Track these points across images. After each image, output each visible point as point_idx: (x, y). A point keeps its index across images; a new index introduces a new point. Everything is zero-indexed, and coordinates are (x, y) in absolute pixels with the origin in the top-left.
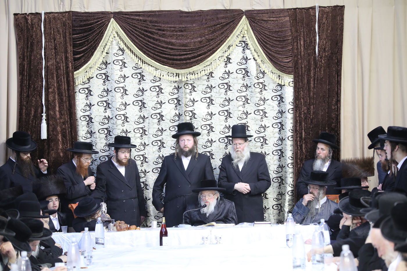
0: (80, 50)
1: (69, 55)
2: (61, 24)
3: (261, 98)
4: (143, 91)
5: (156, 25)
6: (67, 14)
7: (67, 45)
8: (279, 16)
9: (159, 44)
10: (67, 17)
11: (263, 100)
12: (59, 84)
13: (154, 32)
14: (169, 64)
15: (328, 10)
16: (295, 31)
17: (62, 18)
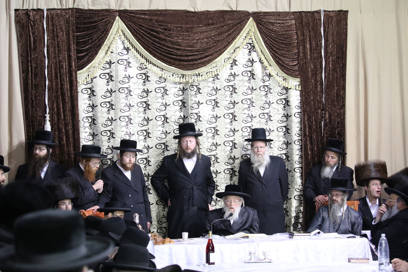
0: (83, 49)
1: (72, 53)
2: (64, 21)
3: (266, 101)
4: (147, 92)
5: (162, 25)
6: (70, 10)
7: (71, 43)
8: (285, 18)
9: (165, 44)
10: (70, 13)
11: (268, 104)
12: (62, 83)
13: (160, 31)
14: (175, 65)
15: (332, 14)
16: (301, 34)
17: (65, 15)
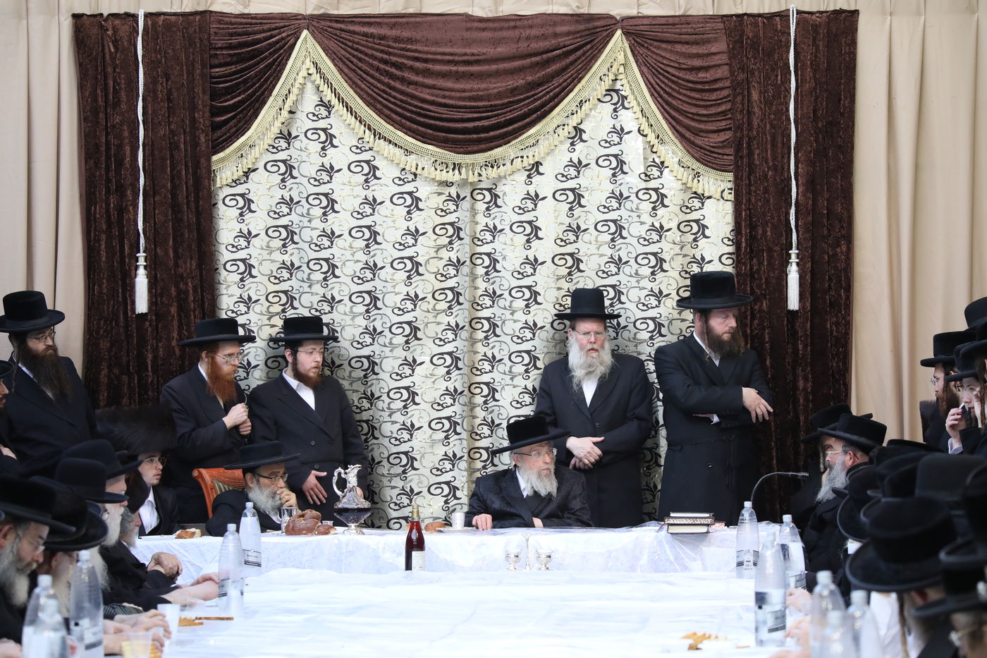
0: (227, 103)
1: (199, 114)
2: (184, 41)
3: (653, 226)
5: (409, 49)
6: (198, 17)
7: (196, 90)
8: (702, 31)
9: (414, 94)
10: (197, 24)
11: (658, 231)
12: (175, 183)
13: (404, 64)
14: (439, 142)
15: (818, 19)
17: (187, 26)
